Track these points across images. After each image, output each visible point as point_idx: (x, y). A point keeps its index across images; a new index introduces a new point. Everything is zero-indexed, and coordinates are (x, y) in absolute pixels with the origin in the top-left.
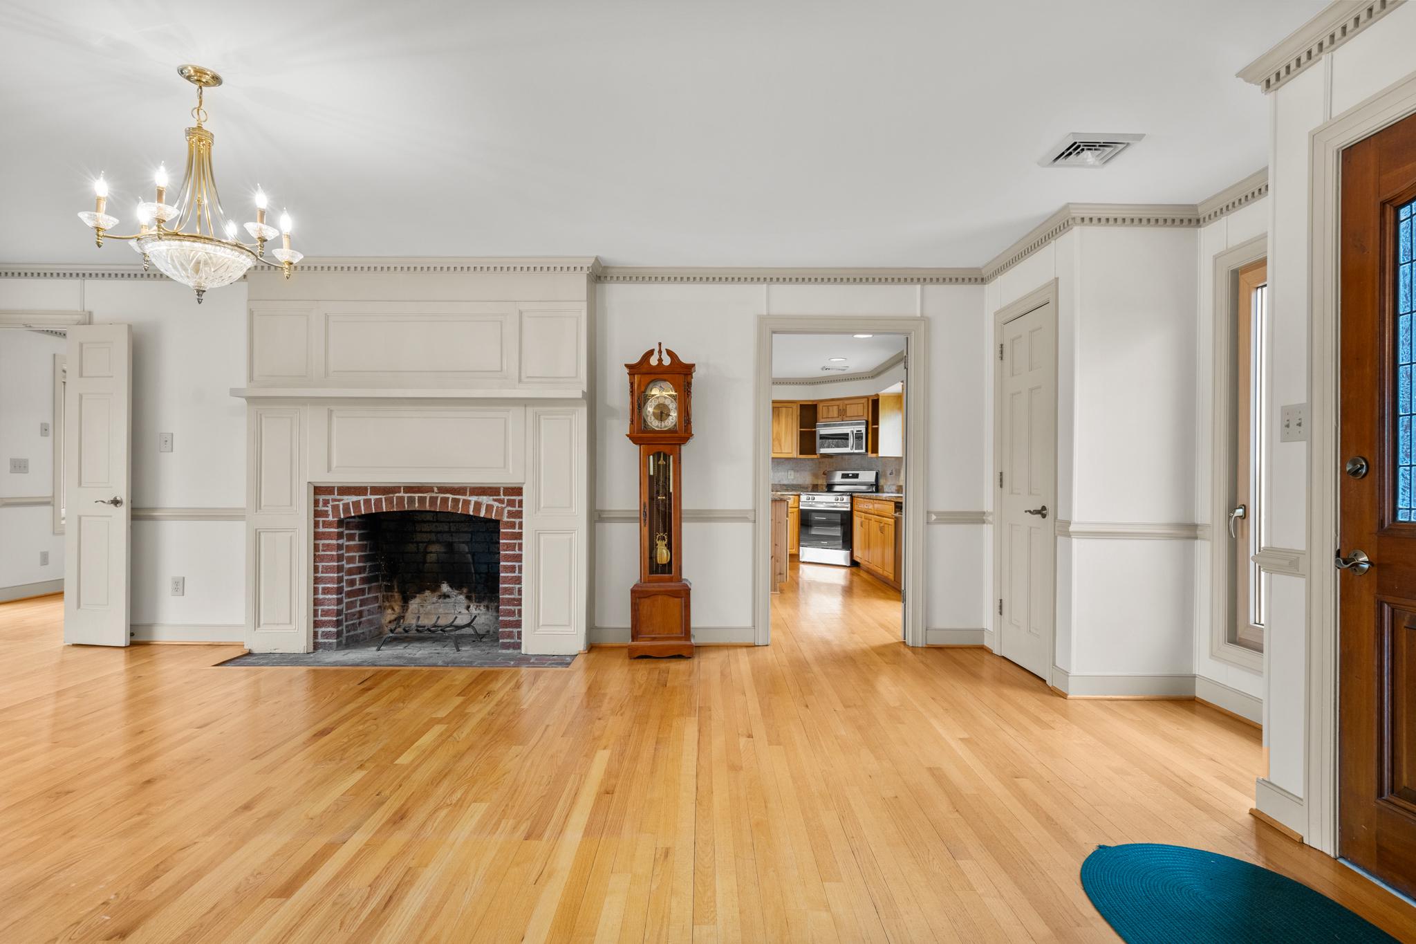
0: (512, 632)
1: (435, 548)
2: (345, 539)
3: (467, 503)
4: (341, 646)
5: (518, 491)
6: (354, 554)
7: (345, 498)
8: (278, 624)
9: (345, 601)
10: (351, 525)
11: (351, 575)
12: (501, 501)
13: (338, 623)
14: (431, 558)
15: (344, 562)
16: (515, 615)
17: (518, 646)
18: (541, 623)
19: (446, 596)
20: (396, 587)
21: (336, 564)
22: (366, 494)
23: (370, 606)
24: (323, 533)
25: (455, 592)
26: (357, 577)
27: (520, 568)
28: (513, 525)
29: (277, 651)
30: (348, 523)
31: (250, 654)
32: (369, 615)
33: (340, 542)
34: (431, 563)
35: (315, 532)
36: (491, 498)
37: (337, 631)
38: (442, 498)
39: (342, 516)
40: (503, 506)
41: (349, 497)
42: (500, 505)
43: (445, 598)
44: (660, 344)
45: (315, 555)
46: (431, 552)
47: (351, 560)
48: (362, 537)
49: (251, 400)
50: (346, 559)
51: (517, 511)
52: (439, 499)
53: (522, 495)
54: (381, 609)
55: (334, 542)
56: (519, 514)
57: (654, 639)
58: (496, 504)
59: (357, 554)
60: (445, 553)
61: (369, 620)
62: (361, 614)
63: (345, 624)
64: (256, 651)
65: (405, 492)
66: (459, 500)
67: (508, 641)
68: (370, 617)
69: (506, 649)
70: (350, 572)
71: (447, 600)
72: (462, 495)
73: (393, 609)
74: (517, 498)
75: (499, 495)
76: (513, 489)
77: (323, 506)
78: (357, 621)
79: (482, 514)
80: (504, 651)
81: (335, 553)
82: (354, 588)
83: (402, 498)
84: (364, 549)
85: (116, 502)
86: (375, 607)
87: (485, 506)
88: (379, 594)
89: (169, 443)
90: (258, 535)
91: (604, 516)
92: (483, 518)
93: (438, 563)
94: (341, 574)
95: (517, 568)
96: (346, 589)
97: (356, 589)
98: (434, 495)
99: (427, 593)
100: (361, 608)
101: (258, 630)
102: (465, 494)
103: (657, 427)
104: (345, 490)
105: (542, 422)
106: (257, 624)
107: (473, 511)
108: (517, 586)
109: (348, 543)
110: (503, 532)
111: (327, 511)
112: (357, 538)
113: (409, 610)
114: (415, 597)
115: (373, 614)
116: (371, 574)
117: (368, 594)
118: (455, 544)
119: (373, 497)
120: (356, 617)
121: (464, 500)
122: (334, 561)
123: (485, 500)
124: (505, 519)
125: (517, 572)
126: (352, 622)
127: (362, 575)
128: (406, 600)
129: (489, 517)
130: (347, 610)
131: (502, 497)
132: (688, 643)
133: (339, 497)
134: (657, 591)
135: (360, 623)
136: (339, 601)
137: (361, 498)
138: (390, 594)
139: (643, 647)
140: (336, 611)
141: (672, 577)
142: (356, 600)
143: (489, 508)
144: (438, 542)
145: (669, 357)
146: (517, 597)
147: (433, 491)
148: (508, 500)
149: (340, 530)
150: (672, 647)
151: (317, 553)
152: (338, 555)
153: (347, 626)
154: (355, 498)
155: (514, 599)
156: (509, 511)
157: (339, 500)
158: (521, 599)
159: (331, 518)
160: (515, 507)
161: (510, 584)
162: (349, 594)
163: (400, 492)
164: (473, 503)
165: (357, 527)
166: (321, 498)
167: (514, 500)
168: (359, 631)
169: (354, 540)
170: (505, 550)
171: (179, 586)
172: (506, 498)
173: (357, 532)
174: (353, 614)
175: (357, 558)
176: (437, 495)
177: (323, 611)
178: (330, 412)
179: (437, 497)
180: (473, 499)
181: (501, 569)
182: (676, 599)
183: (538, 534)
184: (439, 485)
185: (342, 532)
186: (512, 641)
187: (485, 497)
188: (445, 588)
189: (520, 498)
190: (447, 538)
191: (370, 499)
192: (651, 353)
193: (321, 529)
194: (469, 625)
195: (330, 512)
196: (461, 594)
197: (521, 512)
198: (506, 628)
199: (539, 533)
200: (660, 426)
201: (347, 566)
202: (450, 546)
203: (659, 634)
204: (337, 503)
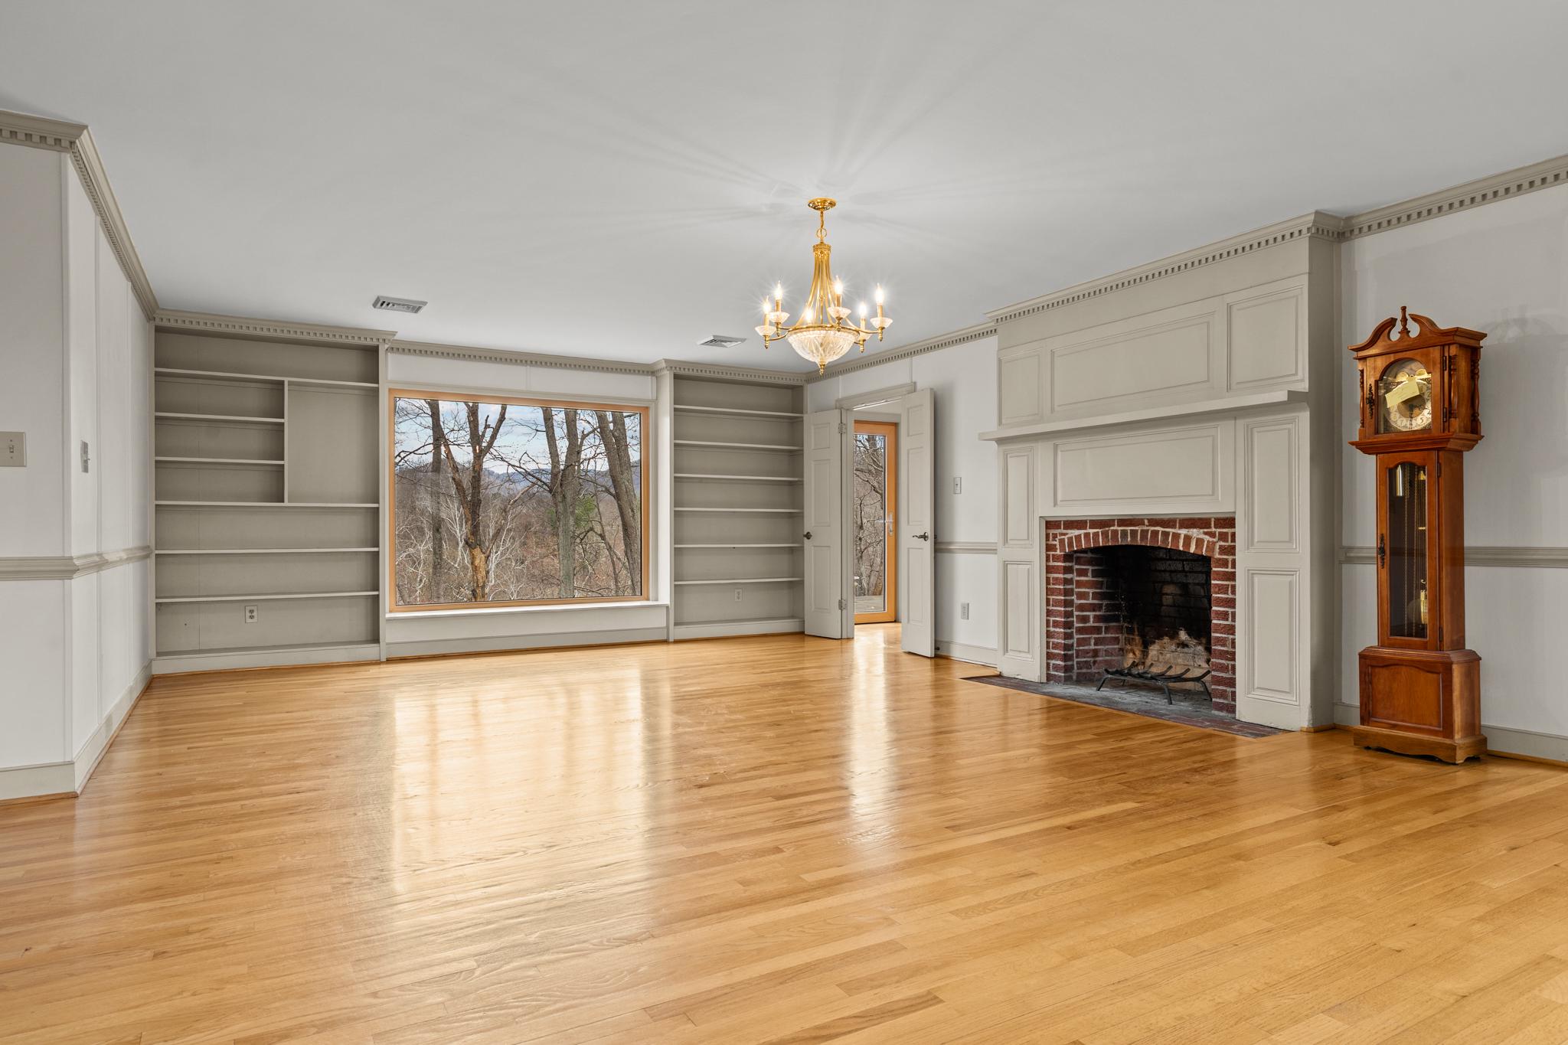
0: (1226, 691)
1: (1169, 589)
2: (1075, 574)
3: (1176, 536)
4: (1068, 680)
5: (1229, 522)
6: (1087, 590)
7: (1069, 531)
8: (1020, 651)
9: (1076, 636)
10: (1082, 560)
11: (1083, 611)
12: (1212, 535)
13: (1066, 658)
14: (1167, 600)
15: (1074, 597)
16: (1228, 671)
17: (1232, 709)
18: (1256, 686)
19: (1184, 645)
20: (1136, 630)
21: (1063, 598)
22: (1086, 529)
23: (1107, 647)
24: (1053, 567)
25: (1194, 642)
26: (1091, 614)
27: (1234, 615)
28: (1225, 564)
29: (1019, 677)
30: (1078, 558)
31: (1000, 676)
32: (1106, 656)
33: (1068, 576)
34: (1167, 606)
35: (1047, 566)
36: (1202, 530)
37: (1065, 665)
38: (1152, 531)
39: (1067, 551)
40: (1214, 540)
41: (1073, 531)
42: (1211, 539)
43: (1183, 648)
44: (1404, 309)
45: (1047, 588)
46: (1167, 594)
47: (1081, 596)
48: (1095, 574)
49: (1001, 441)
50: (1077, 595)
51: (1230, 546)
52: (1150, 532)
53: (1235, 527)
54: (1122, 651)
55: (1061, 576)
56: (1231, 550)
57: (1394, 727)
58: (1207, 538)
59: (1091, 591)
60: (1181, 595)
61: (1106, 661)
62: (1096, 653)
63: (1076, 660)
64: (1005, 674)
65: (1119, 525)
66: (1168, 533)
67: (1221, 701)
68: (1107, 658)
69: (1219, 710)
70: (1081, 608)
71: (1186, 650)
72: (1172, 528)
73: (1134, 654)
74: (1229, 531)
75: (1210, 527)
76: (1225, 519)
77: (1053, 540)
78: (1092, 660)
79: (1192, 550)
80: (1216, 713)
81: (1062, 587)
82: (1087, 625)
83: (1117, 531)
84: (1099, 586)
85: (924, 537)
86: (1115, 649)
87: (1194, 541)
88: (1120, 636)
89: (959, 486)
90: (1005, 565)
91: (1352, 555)
92: (1193, 554)
93: (1175, 606)
94: (1070, 609)
95: (1230, 615)
96: (1076, 625)
97: (1088, 627)
98: (1145, 528)
99: (1166, 639)
100: (1096, 647)
101: (1007, 655)
102: (1174, 527)
103: (1405, 427)
104: (1071, 524)
105: (1256, 436)
106: (1006, 650)
107: (1183, 546)
108: (1231, 637)
109: (1078, 578)
110: (1215, 571)
111: (1055, 545)
112: (1090, 574)
113: (1149, 657)
114: (1154, 642)
115: (1112, 655)
116: (1109, 613)
117: (1105, 633)
118: (1190, 586)
119: (1092, 531)
120: (1090, 654)
121: (1173, 533)
122: (1061, 595)
123: (1195, 533)
124: (1217, 556)
125: (1230, 619)
126: (1085, 659)
127: (1098, 613)
128: (1146, 645)
129: (1200, 553)
130: (1077, 646)
131: (1213, 530)
132: (1448, 741)
133: (1065, 531)
134: (1400, 660)
135: (1095, 662)
136: (1068, 636)
137: (1082, 532)
138: (1131, 637)
139: (1377, 734)
140: (1063, 645)
141: (1427, 642)
142: (1090, 638)
143: (1200, 542)
144: (1172, 582)
145: (1416, 324)
146: (1231, 650)
147: (1144, 524)
148: (1219, 533)
149: (1067, 564)
150: (1421, 743)
151: (1049, 586)
152: (1064, 589)
153: (1078, 663)
154: (1077, 532)
155: (1227, 652)
156: (1221, 547)
157: (1065, 534)
158: (1234, 653)
159: (1058, 552)
160: (1227, 541)
161: (1222, 633)
162: (1080, 630)
163: (1114, 525)
164: (1182, 536)
165: (1090, 562)
166: (1051, 532)
167: (1227, 533)
168: (1094, 670)
169: (1087, 576)
170: (1216, 593)
171: (966, 613)
172: (1218, 530)
173: (1090, 568)
174: (1087, 652)
175: (1091, 594)
176: (1148, 528)
177: (1053, 643)
178: (1056, 447)
179: (1148, 530)
180: (1183, 532)
181: (1213, 615)
182: (1430, 675)
183: (1251, 575)
184: (1149, 517)
185: (1072, 567)
186: (1226, 702)
187: (1195, 530)
188: (1183, 635)
189: (1232, 530)
190: (1181, 578)
191: (1089, 533)
192: (1392, 322)
193: (1052, 563)
194: (1198, 679)
195: (1058, 547)
196: (1200, 644)
197: (1234, 548)
198: (1219, 685)
199: (1253, 574)
200: (1408, 426)
201: (1077, 602)
202: (1184, 587)
203: (1402, 721)
204: (1063, 537)
